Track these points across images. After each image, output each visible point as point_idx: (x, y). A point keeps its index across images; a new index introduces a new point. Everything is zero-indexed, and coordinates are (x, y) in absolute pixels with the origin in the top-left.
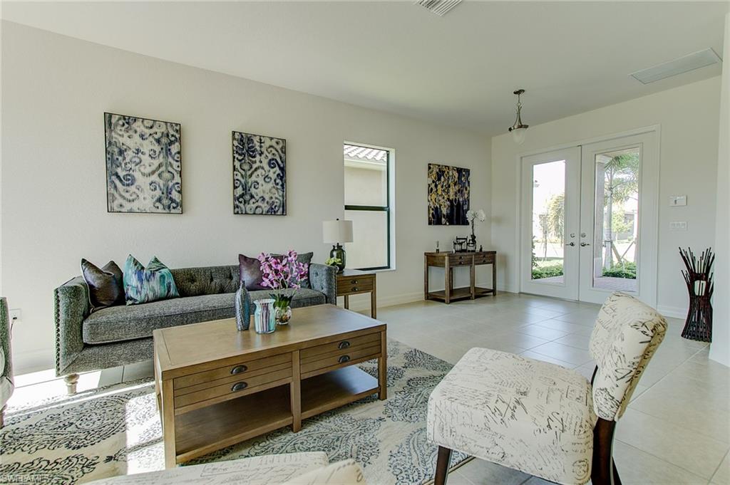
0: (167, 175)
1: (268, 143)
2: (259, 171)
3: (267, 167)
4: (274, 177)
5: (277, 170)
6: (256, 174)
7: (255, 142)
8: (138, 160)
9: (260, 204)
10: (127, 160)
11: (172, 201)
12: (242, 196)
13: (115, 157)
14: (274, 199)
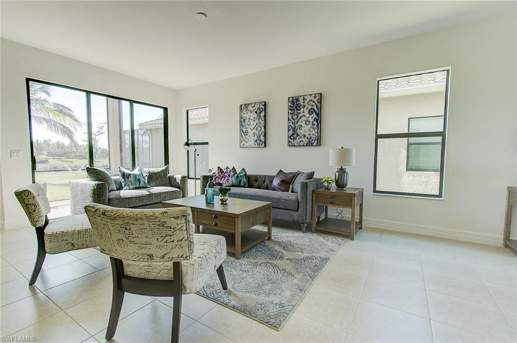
0: (259, 128)
1: (308, 98)
2: (303, 118)
3: (307, 115)
4: (311, 120)
5: (314, 115)
6: (300, 120)
7: (301, 100)
8: (249, 123)
9: (302, 139)
10: (246, 124)
11: (261, 141)
12: (292, 135)
13: (243, 123)
14: (311, 135)
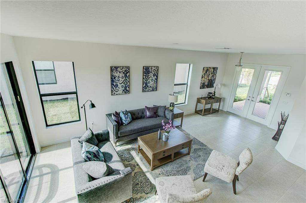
0: (126, 83)
1: (154, 68)
3: (152, 77)
5: (155, 77)
7: (150, 69)
8: (118, 80)
9: (150, 88)
10: (116, 80)
11: (127, 90)
13: (113, 79)
